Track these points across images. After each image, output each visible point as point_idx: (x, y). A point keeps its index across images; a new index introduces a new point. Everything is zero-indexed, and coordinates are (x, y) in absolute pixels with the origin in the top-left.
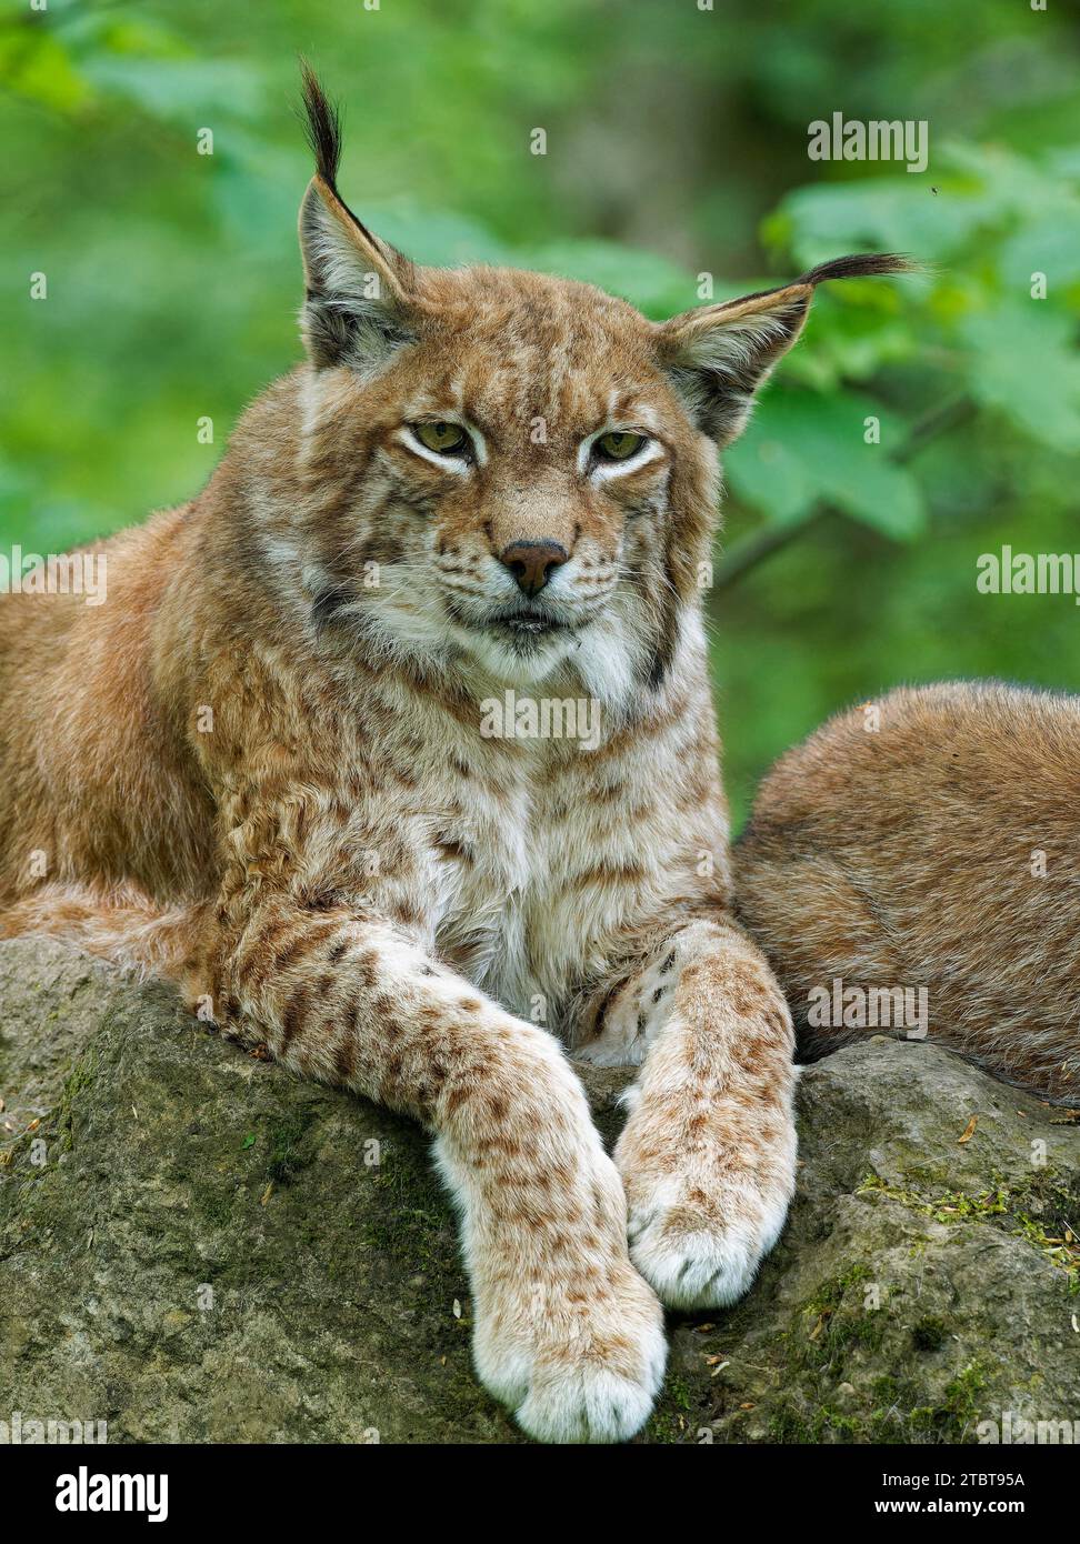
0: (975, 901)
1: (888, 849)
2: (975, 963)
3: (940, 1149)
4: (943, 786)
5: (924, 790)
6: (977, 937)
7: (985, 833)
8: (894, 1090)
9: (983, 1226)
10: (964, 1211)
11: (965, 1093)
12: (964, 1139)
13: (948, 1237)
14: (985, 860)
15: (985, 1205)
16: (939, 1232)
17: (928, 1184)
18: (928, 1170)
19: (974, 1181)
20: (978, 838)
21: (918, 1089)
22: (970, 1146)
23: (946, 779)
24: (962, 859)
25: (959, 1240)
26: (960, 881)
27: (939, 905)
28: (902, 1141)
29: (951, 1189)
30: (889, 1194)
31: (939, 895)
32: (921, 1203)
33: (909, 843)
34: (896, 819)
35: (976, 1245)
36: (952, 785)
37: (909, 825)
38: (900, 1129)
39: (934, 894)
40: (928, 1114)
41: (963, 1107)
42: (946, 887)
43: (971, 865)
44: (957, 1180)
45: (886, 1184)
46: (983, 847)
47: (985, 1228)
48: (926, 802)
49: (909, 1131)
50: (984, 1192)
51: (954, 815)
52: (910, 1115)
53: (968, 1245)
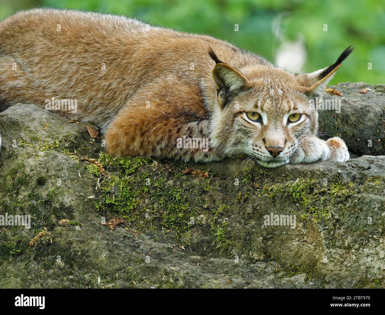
0: (50, 67)
1: (26, 53)
2: (49, 82)
3: (39, 132)
4: (42, 36)
5: (36, 38)
6: (50, 76)
7: (53, 49)
8: (26, 117)
9: (53, 151)
10: (47, 148)
11: (44, 116)
12: (45, 128)
13: (44, 155)
14: (53, 56)
15: (53, 146)
16: (42, 153)
17: (37, 141)
18: (37, 137)
19: (49, 139)
20: (51, 51)
21: (32, 116)
22: (47, 130)
23: (42, 35)
24: (47, 56)
25: (47, 155)
26: (46, 62)
27: (41, 68)
28: (29, 130)
29: (43, 142)
30: (27, 145)
31: (41, 65)
32: (36, 146)
33: (32, 52)
34: (28, 45)
35: (52, 156)
36: (44, 36)
37: (32, 47)
38: (28, 127)
39: (40, 65)
40: (35, 122)
41: (44, 120)
42: (43, 63)
43: (49, 58)
44: (45, 140)
45: (26, 142)
46: (52, 53)
47: (54, 151)
48: (37, 41)
49: (30, 127)
50: (52, 142)
51: (45, 44)
52: (30, 123)
53: (50, 156)
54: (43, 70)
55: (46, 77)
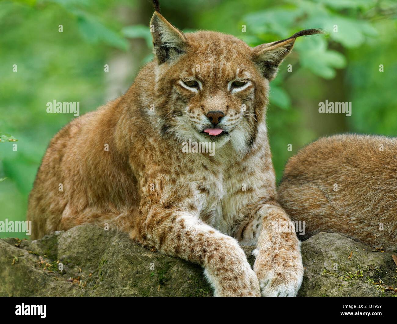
0: (355, 194)
1: (329, 180)
2: (354, 210)
3: (343, 261)
4: (345, 163)
5: (339, 164)
6: (355, 204)
7: (357, 176)
8: (329, 246)
9: (357, 281)
10: (351, 277)
11: (348, 245)
12: (349, 258)
13: (348, 285)
14: (357, 183)
15: (357, 275)
16: (346, 283)
17: (341, 271)
18: (340, 267)
19: (353, 269)
20: (355, 177)
21: (335, 245)
22: (351, 259)
23: (345, 161)
24: (351, 183)
25: (351, 285)
26: (350, 189)
27: (344, 196)
28: (333, 260)
29: (347, 272)
30: (330, 274)
31: (345, 193)
32: (339, 276)
33: (335, 179)
34: (331, 172)
35: (356, 286)
36: (348, 162)
37: (335, 174)
38: (331, 256)
39: (343, 193)
40: (339, 252)
41: (348, 249)
43: (353, 185)
44: (349, 269)
45: (329, 272)
46: (357, 180)
47: (358, 281)
48: (341, 167)
49: (334, 257)
50: (356, 272)
51: (348, 171)
52: (334, 252)
53: (354, 286)
54: (347, 198)
55: (350, 204)
